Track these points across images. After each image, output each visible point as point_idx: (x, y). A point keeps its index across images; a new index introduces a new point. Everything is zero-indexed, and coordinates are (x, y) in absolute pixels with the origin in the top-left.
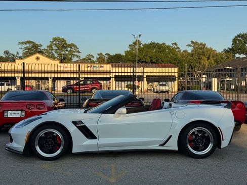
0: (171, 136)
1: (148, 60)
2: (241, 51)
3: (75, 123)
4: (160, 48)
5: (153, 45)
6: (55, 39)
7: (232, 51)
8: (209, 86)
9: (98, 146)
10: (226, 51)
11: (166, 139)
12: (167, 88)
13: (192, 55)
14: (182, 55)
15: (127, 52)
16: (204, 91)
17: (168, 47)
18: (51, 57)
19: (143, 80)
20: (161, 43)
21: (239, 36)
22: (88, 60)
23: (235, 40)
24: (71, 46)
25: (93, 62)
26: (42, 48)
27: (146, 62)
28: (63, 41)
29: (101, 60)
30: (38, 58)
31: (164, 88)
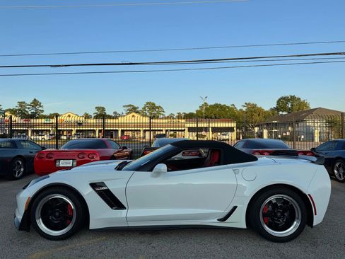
0: (235, 207)
1: (213, 116)
2: (284, 109)
3: (93, 185)
4: (222, 108)
5: (217, 106)
6: (148, 103)
7: (277, 109)
8: (261, 135)
9: (127, 219)
10: (272, 109)
11: (227, 211)
12: (227, 137)
13: (246, 113)
14: (238, 112)
15: (197, 111)
16: (257, 139)
17: (228, 107)
18: (145, 115)
19: (209, 131)
20: (222, 104)
21: (281, 98)
22: (171, 117)
23: (278, 101)
24: (159, 107)
25: (173, 118)
26: (139, 110)
27: (211, 118)
28: (153, 104)
29: (179, 117)
30: (133, 116)
31: (224, 137)
